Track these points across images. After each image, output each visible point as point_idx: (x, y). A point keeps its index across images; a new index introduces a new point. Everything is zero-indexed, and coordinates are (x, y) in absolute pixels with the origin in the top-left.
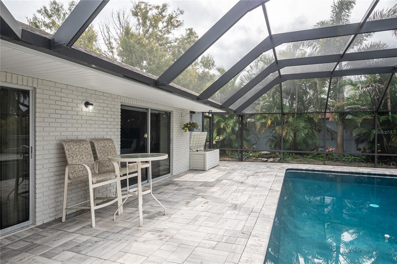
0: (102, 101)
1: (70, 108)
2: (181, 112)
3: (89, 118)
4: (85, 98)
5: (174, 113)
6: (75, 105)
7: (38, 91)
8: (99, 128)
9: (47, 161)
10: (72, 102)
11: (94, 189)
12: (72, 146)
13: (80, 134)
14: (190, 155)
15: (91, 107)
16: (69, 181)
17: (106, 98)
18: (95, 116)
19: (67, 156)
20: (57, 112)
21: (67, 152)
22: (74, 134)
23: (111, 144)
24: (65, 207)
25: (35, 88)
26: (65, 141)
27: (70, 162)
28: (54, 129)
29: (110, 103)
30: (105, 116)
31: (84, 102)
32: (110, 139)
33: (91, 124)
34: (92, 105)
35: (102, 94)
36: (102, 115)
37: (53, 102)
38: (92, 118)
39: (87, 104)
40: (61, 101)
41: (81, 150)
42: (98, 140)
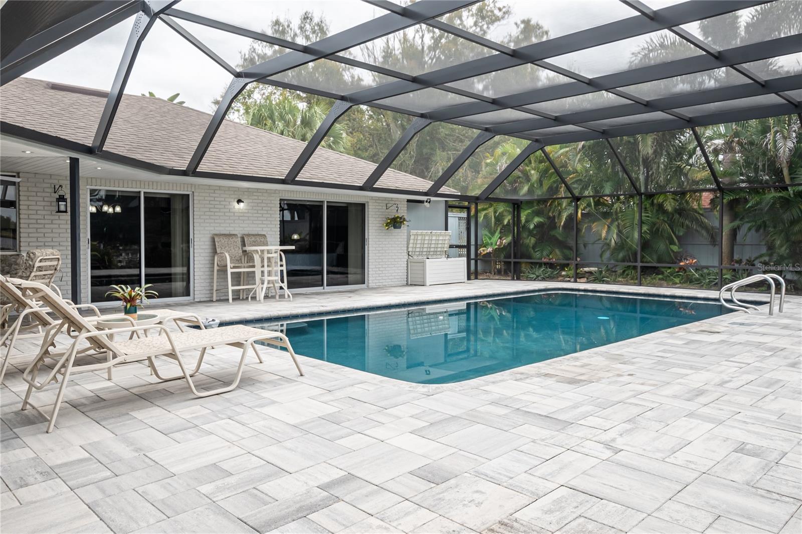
0: (256, 197)
1: (223, 206)
2: (387, 202)
3: (242, 215)
4: (236, 196)
5: (370, 204)
6: (228, 203)
7: (195, 194)
8: (253, 223)
9: (202, 251)
10: (225, 201)
11: (232, 273)
12: (221, 239)
13: (231, 229)
14: (407, 264)
15: (242, 204)
16: (218, 268)
17: (260, 194)
18: (248, 213)
19: (217, 247)
20: (211, 210)
21: (216, 243)
22: (227, 229)
23: (263, 240)
24: (215, 288)
25: (193, 192)
26: (216, 235)
27: (218, 251)
28: (208, 225)
29: (265, 198)
30: (259, 212)
31: (236, 200)
32: (264, 235)
33: (244, 220)
34: (243, 202)
35: (256, 191)
36: (256, 212)
37: (208, 202)
38: (245, 215)
39: (239, 201)
40: (214, 200)
41: (229, 243)
42: (249, 235)
